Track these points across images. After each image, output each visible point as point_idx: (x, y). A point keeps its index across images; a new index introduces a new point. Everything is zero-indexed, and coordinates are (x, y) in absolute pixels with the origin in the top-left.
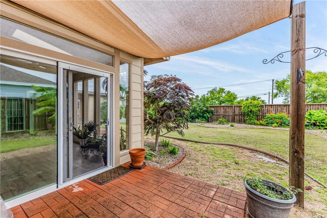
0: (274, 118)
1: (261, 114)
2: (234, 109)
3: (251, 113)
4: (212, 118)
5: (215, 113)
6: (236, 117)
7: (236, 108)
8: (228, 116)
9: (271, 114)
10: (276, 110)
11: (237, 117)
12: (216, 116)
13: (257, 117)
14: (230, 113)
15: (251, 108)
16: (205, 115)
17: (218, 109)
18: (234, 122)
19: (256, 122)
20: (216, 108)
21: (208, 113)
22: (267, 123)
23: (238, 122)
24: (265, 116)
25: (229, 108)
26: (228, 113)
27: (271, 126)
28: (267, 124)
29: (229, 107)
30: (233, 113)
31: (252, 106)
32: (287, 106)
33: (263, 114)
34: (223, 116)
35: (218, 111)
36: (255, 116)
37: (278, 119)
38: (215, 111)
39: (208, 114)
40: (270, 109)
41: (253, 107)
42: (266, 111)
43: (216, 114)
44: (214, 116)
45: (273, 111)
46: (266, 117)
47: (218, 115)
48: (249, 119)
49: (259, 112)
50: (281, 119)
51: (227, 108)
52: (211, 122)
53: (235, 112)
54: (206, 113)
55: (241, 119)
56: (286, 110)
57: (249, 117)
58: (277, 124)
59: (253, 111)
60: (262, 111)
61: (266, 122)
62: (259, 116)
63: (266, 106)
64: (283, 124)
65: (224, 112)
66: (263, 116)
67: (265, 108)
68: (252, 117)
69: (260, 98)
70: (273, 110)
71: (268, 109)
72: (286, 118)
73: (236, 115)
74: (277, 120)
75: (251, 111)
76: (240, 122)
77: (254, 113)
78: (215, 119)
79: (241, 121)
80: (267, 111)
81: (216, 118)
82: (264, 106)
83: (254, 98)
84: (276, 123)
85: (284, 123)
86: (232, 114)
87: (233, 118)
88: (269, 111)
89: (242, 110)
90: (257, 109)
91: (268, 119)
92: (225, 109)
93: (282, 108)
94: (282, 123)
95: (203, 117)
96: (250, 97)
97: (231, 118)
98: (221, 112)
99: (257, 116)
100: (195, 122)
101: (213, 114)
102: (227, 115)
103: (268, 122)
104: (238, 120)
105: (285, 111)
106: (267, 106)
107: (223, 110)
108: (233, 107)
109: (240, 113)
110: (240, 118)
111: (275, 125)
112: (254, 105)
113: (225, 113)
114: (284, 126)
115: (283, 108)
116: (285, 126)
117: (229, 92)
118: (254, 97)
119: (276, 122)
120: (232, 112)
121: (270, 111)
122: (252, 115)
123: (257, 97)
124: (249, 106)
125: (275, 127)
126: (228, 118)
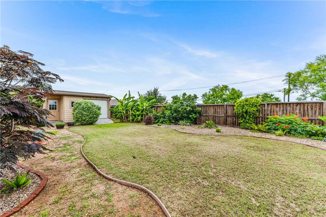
0: (279, 123)
1: (261, 115)
2: (226, 109)
3: (247, 115)
4: (200, 120)
5: (203, 113)
6: (228, 119)
7: (228, 108)
8: (219, 118)
9: (276, 116)
10: (283, 110)
11: (230, 119)
12: (205, 117)
13: (257, 120)
14: (221, 114)
15: (247, 108)
16: (191, 116)
17: (207, 108)
18: (226, 124)
19: (254, 126)
20: (205, 108)
21: (195, 113)
22: (269, 129)
23: (231, 125)
24: (268, 118)
25: (220, 108)
26: (219, 114)
27: (273, 133)
28: (268, 131)
29: (220, 106)
30: (225, 114)
31: (248, 105)
32: (300, 105)
33: (265, 115)
34: (213, 117)
35: (207, 112)
36: (252, 118)
37: (286, 123)
38: (203, 111)
39: (194, 115)
40: (275, 109)
41: (250, 106)
42: (269, 112)
43: (204, 115)
44: (203, 117)
45: (279, 112)
46: (269, 120)
47: (207, 116)
48: (244, 122)
49: (259, 113)
50: (290, 123)
51: (217, 107)
52: (199, 124)
53: (227, 113)
54: (193, 113)
55: (235, 121)
56: (300, 110)
57: (243, 120)
58: (284, 131)
59: (249, 112)
60: (264, 111)
61: (267, 127)
62: (259, 118)
63: (268, 104)
64: (293, 132)
65: (214, 112)
66: (264, 119)
67: (268, 107)
68: (248, 120)
69: (273, 95)
70: (279, 110)
71: (271, 109)
72: (299, 122)
73: (229, 117)
74: (283, 125)
75: (246, 112)
76: (233, 125)
77: (251, 115)
78: (203, 121)
79: (235, 124)
80: (271, 112)
81: (205, 119)
82: (266, 105)
83: (266, 96)
84: (282, 129)
85: (295, 130)
86: (223, 115)
87: (225, 121)
88: (273, 111)
89: (236, 110)
90: (255, 109)
91: (270, 123)
92: (215, 109)
93: (293, 108)
94: (291, 130)
95: (189, 118)
96: (261, 95)
97: (222, 120)
98: (211, 112)
99: (257, 118)
100: (179, 124)
101: (200, 115)
102: (217, 116)
103: (270, 127)
104: (231, 123)
105: (298, 111)
106: (271, 105)
107: (213, 110)
108: (225, 106)
109: (233, 114)
110: (233, 120)
111: (280, 132)
112: (250, 104)
113: (215, 114)
114: (294, 135)
115: (295, 107)
116: (297, 135)
117: (233, 89)
118: (266, 94)
119: (282, 127)
120: (223, 112)
121: (275, 111)
122: (247, 117)
123: (269, 94)
124: (243, 106)
125: (280, 135)
126: (219, 120)
